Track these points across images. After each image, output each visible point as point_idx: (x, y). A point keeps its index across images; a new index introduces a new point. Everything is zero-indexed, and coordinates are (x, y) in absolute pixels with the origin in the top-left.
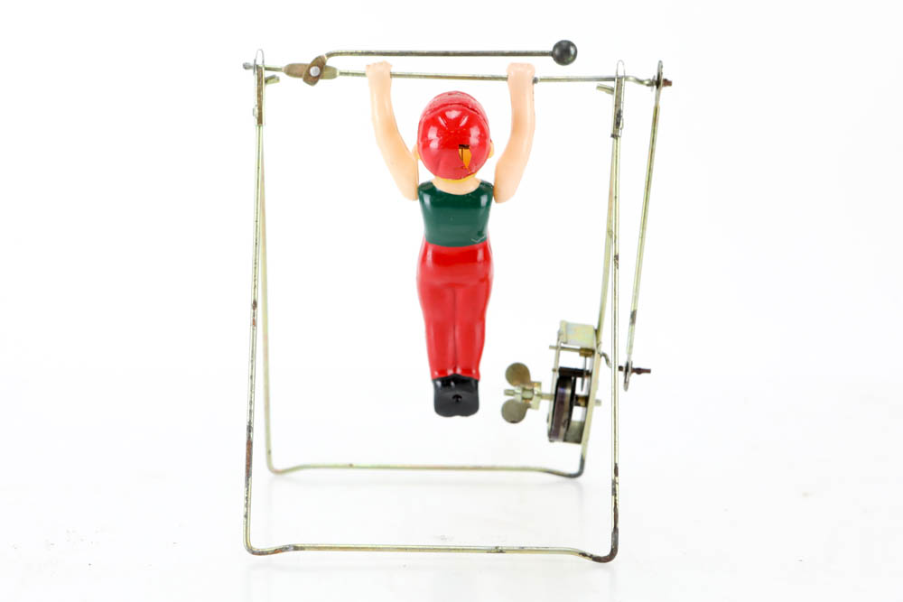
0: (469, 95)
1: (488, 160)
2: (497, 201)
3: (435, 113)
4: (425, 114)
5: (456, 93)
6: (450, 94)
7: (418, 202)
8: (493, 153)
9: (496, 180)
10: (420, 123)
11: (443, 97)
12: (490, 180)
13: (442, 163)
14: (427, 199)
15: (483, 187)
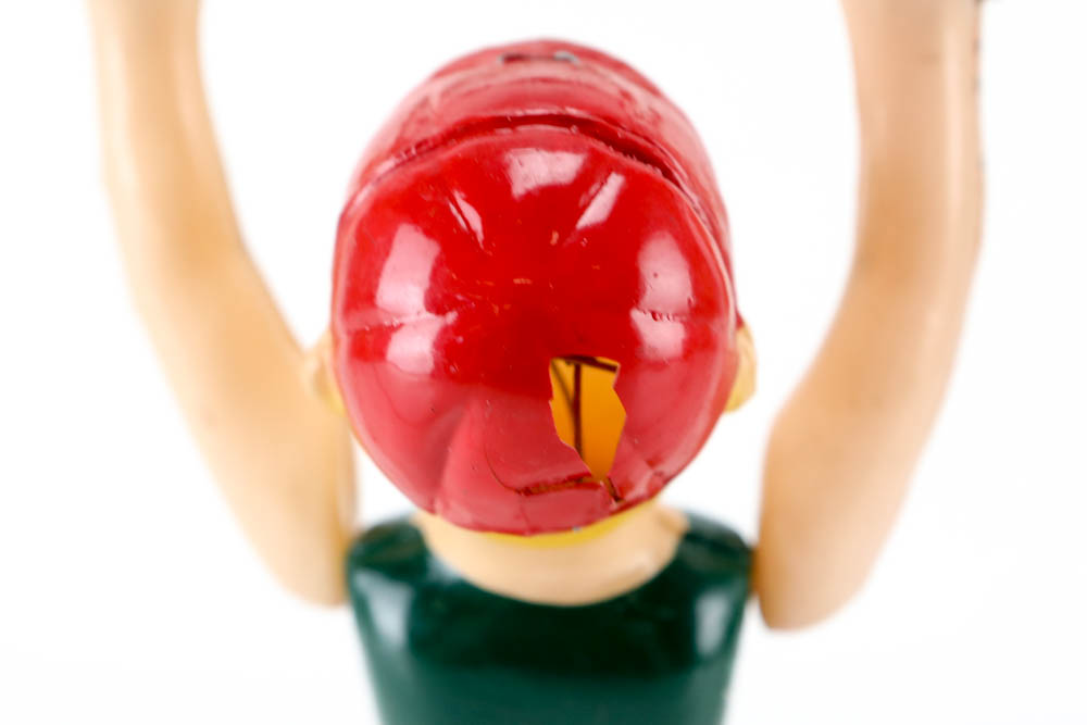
0: (619, 66)
1: (727, 423)
2: (771, 620)
3: (426, 166)
4: (366, 175)
5: (550, 50)
6: (514, 57)
7: (343, 621)
8: (751, 389)
9: (766, 521)
10: (344, 221)
11: (475, 78)
12: (740, 515)
13: (458, 457)
14: (392, 612)
15: (700, 559)
